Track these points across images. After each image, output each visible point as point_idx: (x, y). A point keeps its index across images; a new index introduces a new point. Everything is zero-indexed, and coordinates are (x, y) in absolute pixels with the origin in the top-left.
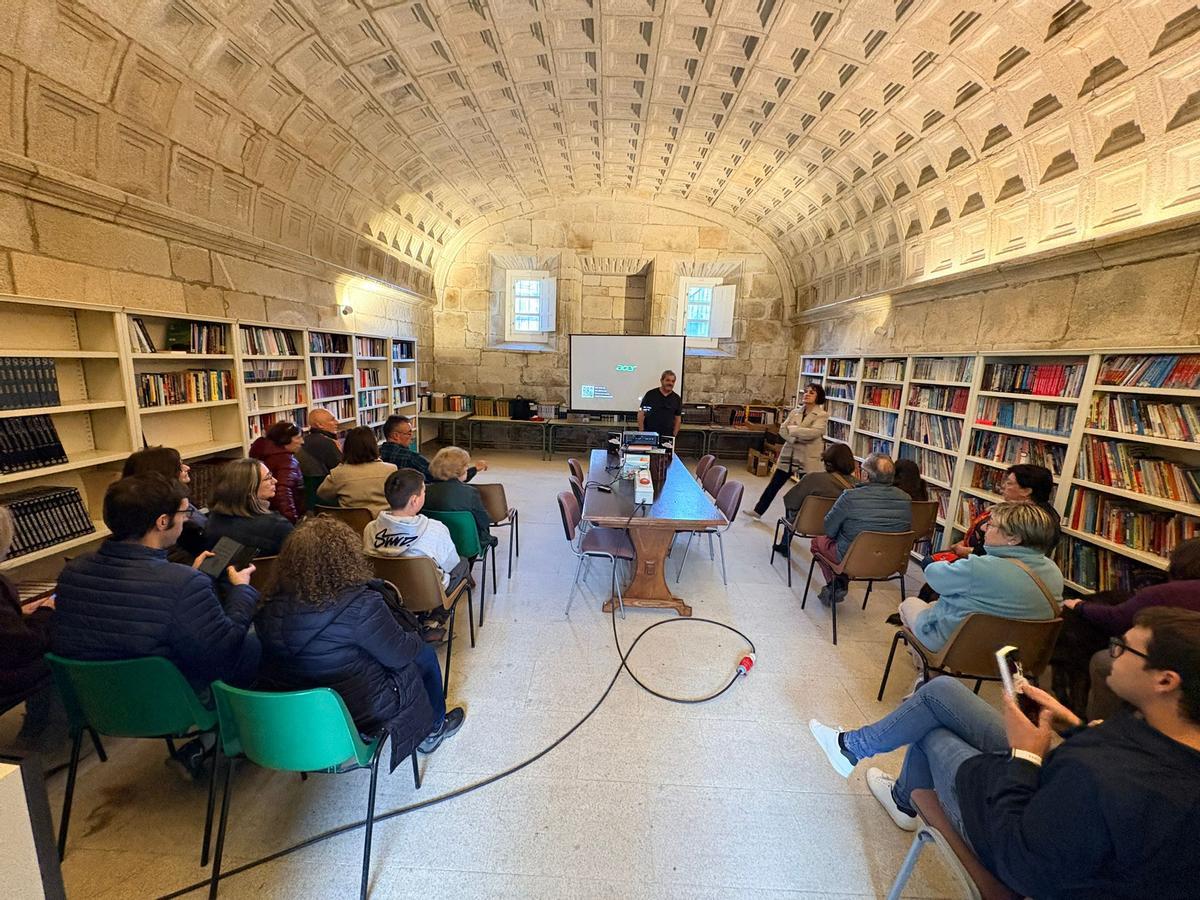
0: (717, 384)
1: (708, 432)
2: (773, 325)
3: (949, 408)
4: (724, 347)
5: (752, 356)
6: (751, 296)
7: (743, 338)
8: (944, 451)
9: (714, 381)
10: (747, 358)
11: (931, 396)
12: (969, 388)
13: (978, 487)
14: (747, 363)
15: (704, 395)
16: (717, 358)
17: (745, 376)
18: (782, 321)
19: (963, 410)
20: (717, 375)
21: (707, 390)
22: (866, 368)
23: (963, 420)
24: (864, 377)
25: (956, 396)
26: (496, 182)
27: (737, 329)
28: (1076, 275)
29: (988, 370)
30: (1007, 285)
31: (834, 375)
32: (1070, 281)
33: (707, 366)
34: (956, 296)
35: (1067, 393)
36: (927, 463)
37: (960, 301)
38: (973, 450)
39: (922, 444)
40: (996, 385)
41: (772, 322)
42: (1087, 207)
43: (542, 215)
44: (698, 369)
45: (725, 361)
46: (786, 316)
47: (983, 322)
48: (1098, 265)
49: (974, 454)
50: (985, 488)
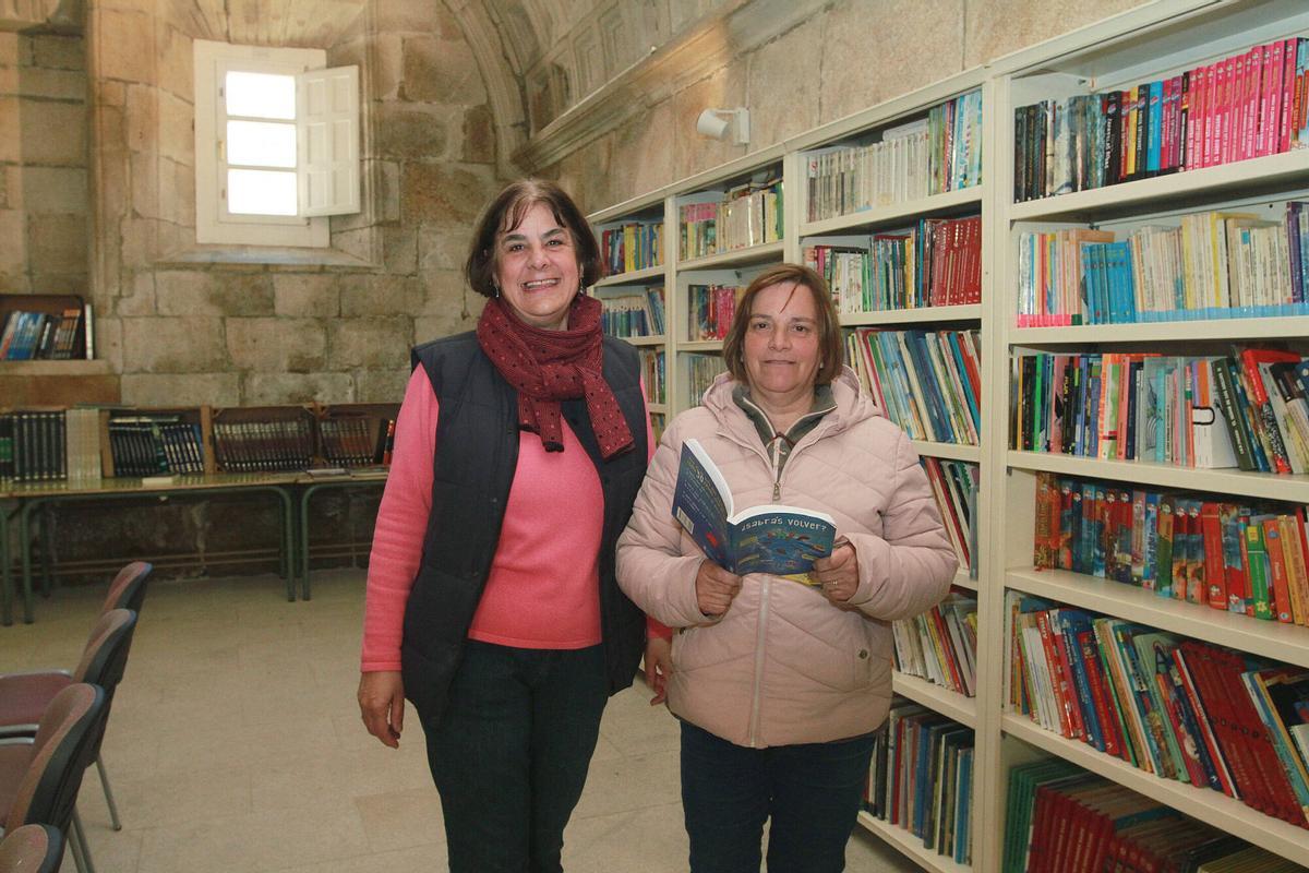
0: (329, 348)
1: (297, 489)
2: (473, 177)
3: (926, 299)
4: (343, 241)
5: (426, 263)
6: (402, 96)
7: (393, 213)
9: (320, 337)
10: (409, 269)
13: (1057, 566)
14: (411, 282)
15: (293, 383)
16: (323, 270)
17: (412, 319)
18: (495, 166)
19: (970, 293)
20: (328, 317)
21: (301, 366)
27: (375, 187)
33: (292, 295)
38: (1023, 432)
41: (468, 168)
44: (266, 306)
45: (349, 281)
46: (505, 153)
49: (1029, 446)
50: (1081, 568)
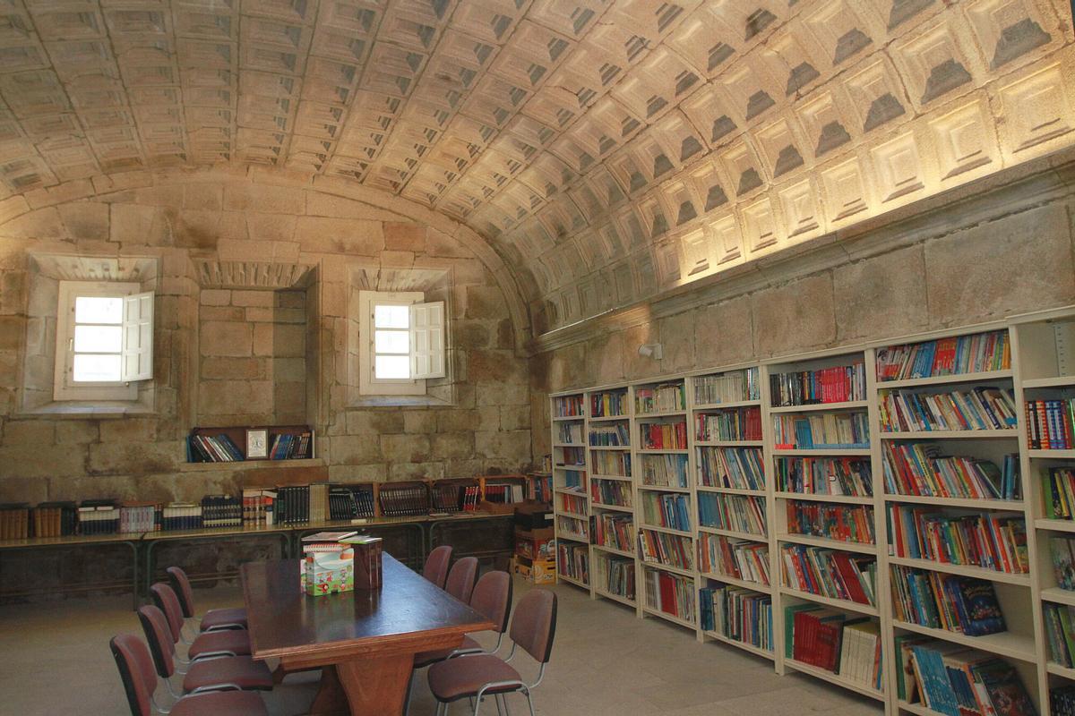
0: (431, 449)
1: (427, 524)
2: (503, 356)
3: (743, 436)
4: (435, 391)
5: (480, 403)
6: (467, 316)
7: (463, 377)
8: (750, 492)
9: (427, 444)
10: (472, 406)
11: (721, 425)
12: (759, 406)
13: (796, 532)
14: (473, 413)
15: (413, 468)
16: (428, 408)
17: (473, 433)
18: (515, 350)
19: (758, 436)
20: (430, 435)
21: (417, 459)
22: (637, 399)
23: (761, 447)
24: (637, 411)
25: (748, 418)
26: (48, 144)
27: (453, 364)
28: (829, 270)
29: (774, 381)
30: (769, 286)
31: (598, 416)
32: (826, 276)
33: (413, 422)
34: (721, 301)
35: (855, 396)
36: (734, 514)
37: (726, 306)
38: (780, 484)
39: (723, 489)
40: (786, 399)
41: (500, 352)
42: (821, 202)
43: (129, 197)
44: (400, 428)
45: (441, 413)
46: (519, 344)
47: (756, 329)
48: (846, 259)
49: (782, 490)
50: (803, 532)
